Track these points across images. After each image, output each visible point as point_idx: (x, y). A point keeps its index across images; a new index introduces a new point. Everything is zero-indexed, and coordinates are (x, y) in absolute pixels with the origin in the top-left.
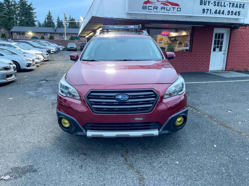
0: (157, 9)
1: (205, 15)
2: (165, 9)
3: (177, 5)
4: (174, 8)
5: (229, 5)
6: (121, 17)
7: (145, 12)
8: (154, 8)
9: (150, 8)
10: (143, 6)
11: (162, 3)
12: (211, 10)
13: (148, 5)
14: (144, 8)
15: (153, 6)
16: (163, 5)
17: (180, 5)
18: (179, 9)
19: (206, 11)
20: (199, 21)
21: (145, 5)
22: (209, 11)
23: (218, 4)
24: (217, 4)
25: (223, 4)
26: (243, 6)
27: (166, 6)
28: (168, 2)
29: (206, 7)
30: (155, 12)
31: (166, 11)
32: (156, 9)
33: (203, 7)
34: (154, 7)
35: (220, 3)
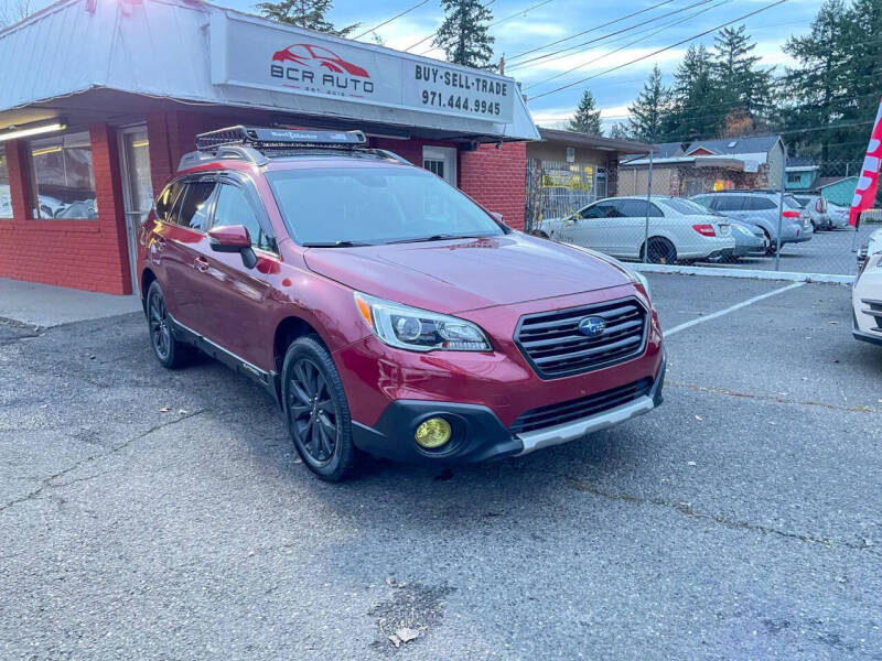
0: (311, 78)
1: (428, 109)
2: (332, 81)
3: (363, 73)
4: (356, 81)
5: (476, 84)
6: (198, 94)
7: (278, 86)
8: (304, 76)
9: (292, 74)
10: (273, 66)
11: (324, 64)
12: (440, 95)
13: (287, 64)
14: (277, 73)
15: (301, 68)
16: (326, 70)
17: (369, 73)
18: (368, 87)
19: (430, 97)
20: (413, 125)
21: (278, 63)
22: (437, 98)
23: (455, 80)
24: (451, 78)
25: (463, 83)
26: (504, 90)
27: (334, 74)
28: (340, 62)
29: (429, 86)
30: (307, 89)
31: (335, 88)
32: (309, 80)
33: (423, 85)
34: (304, 72)
35: (458, 78)
